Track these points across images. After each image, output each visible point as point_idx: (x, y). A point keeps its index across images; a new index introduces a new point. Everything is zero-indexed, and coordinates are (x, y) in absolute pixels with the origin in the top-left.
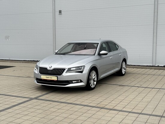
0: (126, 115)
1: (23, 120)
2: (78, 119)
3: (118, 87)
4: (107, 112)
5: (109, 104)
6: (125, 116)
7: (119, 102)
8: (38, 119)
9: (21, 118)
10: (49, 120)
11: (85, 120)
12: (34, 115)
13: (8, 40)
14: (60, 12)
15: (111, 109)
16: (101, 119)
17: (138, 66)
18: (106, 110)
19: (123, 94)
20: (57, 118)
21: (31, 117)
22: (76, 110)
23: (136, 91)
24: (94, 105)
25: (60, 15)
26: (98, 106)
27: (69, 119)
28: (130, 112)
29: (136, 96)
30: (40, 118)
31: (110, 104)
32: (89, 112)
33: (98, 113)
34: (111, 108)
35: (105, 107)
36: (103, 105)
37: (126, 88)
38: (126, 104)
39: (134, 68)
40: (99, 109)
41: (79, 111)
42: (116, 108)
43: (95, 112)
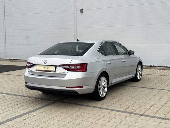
0: (160, 122)
1: (48, 125)
2: (107, 124)
3: (146, 90)
4: (138, 118)
5: (138, 109)
6: (158, 123)
7: (150, 107)
8: (64, 123)
9: (46, 122)
10: (75, 125)
11: (114, 126)
12: (59, 119)
13: (29, 40)
14: (82, 10)
15: (142, 115)
16: (132, 125)
17: (165, 67)
18: (136, 116)
19: (153, 98)
20: (84, 123)
21: (57, 121)
22: (104, 114)
23: (166, 94)
24: (123, 110)
25: (82, 14)
26: (127, 110)
27: (97, 125)
28: (163, 119)
29: (167, 100)
30: (66, 123)
31: (140, 109)
32: (118, 117)
33: (128, 119)
34: (142, 113)
35: (135, 112)
36: (132, 110)
37: (155, 91)
38: (158, 109)
39: (161, 69)
40: (129, 114)
41: (107, 115)
42: (147, 113)
43: (124, 118)
